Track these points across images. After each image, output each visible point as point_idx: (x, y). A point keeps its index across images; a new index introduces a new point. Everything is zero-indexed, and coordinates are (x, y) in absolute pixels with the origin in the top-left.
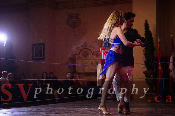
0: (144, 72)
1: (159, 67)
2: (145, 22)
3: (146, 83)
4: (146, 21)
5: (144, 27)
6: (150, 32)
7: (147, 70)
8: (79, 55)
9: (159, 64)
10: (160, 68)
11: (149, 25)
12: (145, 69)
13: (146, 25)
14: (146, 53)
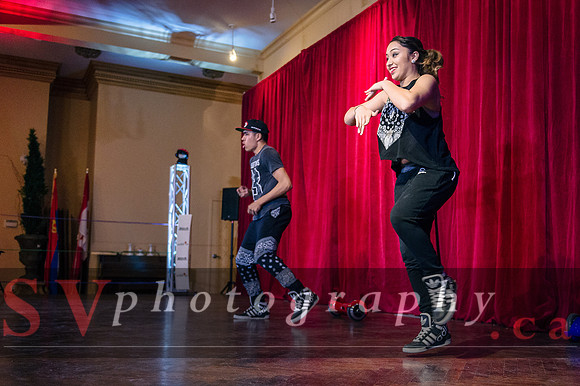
0: (16, 238)
1: (54, 228)
2: (29, 132)
3: (21, 260)
4: (32, 131)
5: (28, 142)
6: (40, 154)
7: (24, 232)
9: (54, 222)
10: (54, 230)
11: (39, 141)
12: (21, 231)
13: (33, 138)
14: (28, 197)
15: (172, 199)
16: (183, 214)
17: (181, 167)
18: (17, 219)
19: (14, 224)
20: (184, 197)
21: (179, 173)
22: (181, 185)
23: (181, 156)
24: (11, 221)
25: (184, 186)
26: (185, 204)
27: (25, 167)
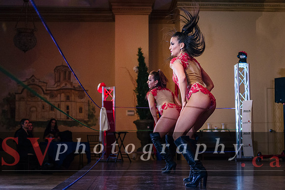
0: (134, 122)
2: (138, 50)
4: (140, 49)
5: (137, 57)
6: (145, 65)
7: (139, 118)
8: (21, 93)
11: (144, 55)
12: (137, 117)
13: (140, 54)
14: (140, 94)
15: (237, 90)
16: (246, 100)
17: (242, 65)
18: (134, 109)
19: (133, 113)
20: (246, 87)
21: (241, 70)
22: (243, 78)
23: (241, 57)
24: (130, 111)
25: (245, 79)
26: (247, 92)
27: (137, 74)
